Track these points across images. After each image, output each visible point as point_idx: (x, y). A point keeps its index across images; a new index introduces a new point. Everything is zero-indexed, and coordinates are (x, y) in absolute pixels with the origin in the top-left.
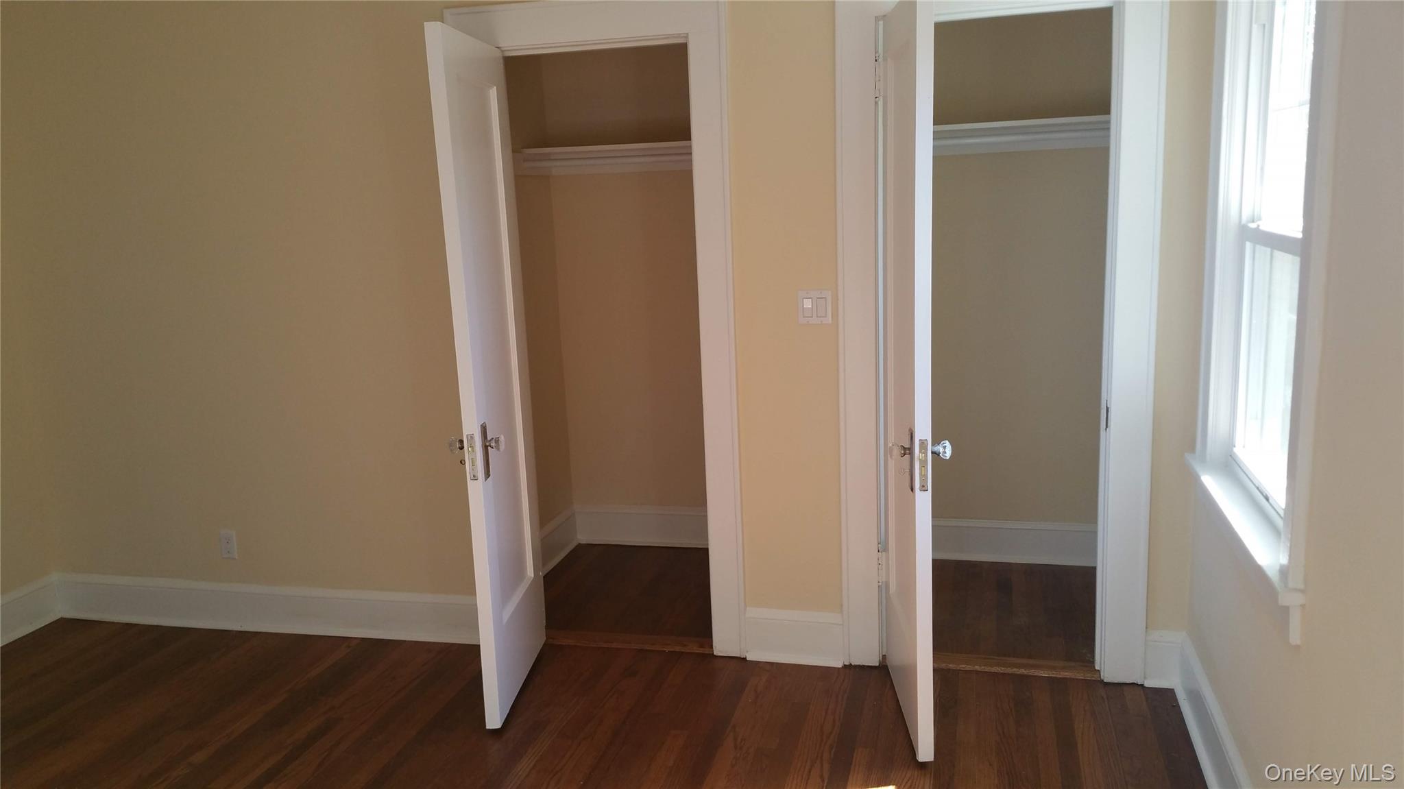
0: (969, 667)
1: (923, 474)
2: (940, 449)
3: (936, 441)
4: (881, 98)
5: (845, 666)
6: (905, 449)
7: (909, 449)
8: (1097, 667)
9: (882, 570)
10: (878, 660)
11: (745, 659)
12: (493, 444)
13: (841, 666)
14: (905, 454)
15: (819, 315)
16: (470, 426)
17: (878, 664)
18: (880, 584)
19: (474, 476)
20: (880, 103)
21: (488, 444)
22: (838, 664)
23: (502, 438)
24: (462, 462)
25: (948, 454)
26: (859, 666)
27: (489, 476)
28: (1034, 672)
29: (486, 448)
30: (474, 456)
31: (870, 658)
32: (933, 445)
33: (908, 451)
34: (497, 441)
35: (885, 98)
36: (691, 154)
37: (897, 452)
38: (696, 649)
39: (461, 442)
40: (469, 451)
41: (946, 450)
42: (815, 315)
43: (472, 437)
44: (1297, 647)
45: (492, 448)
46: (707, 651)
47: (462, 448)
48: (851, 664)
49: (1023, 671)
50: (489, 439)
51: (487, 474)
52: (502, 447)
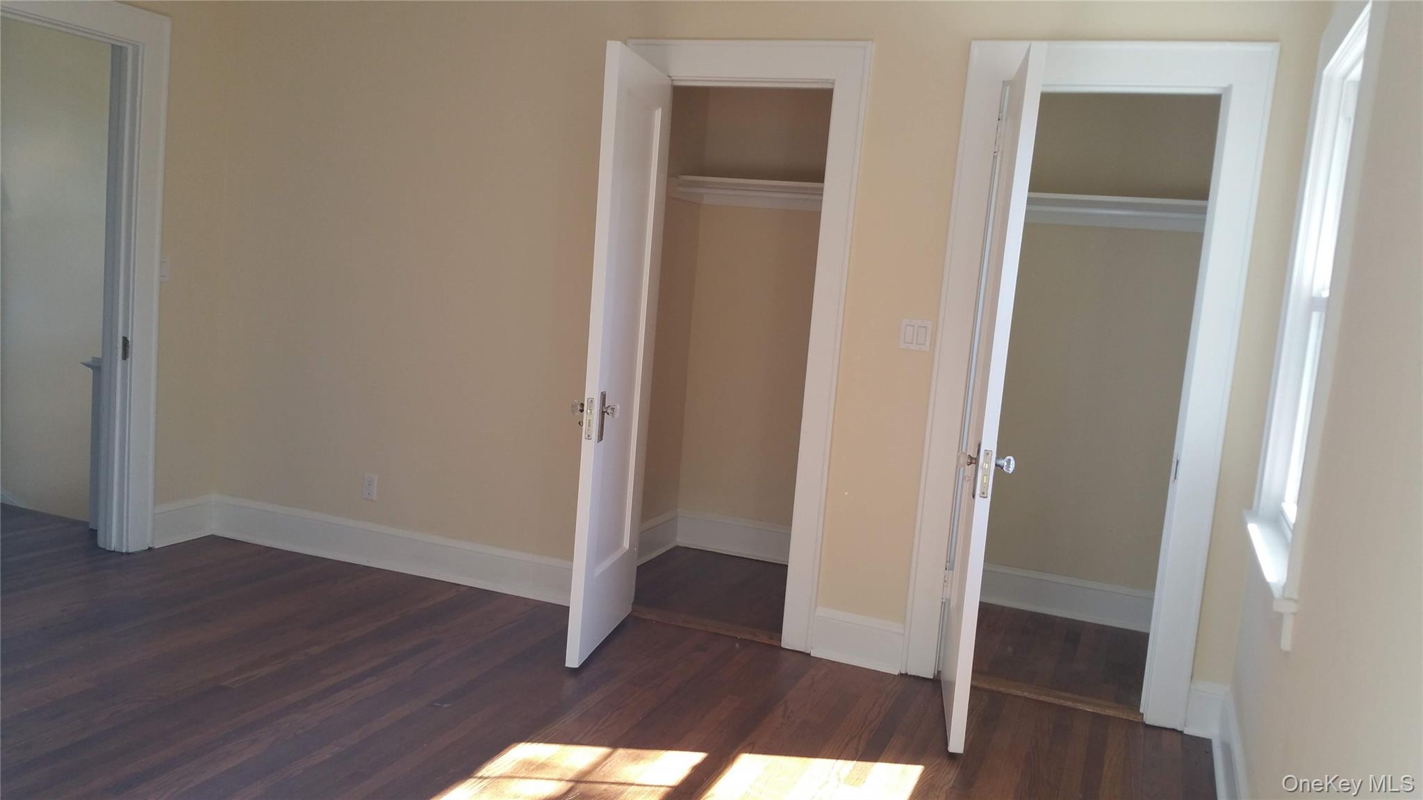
0: (1019, 693)
1: (985, 481)
2: (1003, 462)
3: (1001, 454)
4: (999, 153)
5: (901, 674)
6: (971, 458)
7: (976, 459)
8: (1141, 711)
9: (947, 587)
10: (932, 673)
11: (809, 655)
12: (609, 411)
13: (897, 674)
14: (971, 463)
15: (918, 342)
16: (592, 391)
17: (932, 677)
18: (944, 601)
19: (589, 436)
20: (999, 158)
21: (604, 410)
22: (895, 671)
23: (618, 407)
24: (580, 423)
25: (1011, 469)
26: (914, 676)
27: (602, 439)
28: (1080, 706)
29: (603, 413)
30: (591, 417)
31: (926, 670)
32: (998, 458)
33: (974, 461)
34: (613, 409)
35: (1002, 153)
36: (822, 195)
37: (964, 460)
38: (765, 640)
39: (582, 405)
40: (587, 413)
41: (1010, 465)
42: (915, 342)
43: (592, 401)
44: (1287, 653)
45: (608, 414)
46: (774, 643)
47: (582, 411)
48: (907, 674)
49: (1069, 704)
50: (606, 406)
51: (600, 437)
52: (617, 415)
